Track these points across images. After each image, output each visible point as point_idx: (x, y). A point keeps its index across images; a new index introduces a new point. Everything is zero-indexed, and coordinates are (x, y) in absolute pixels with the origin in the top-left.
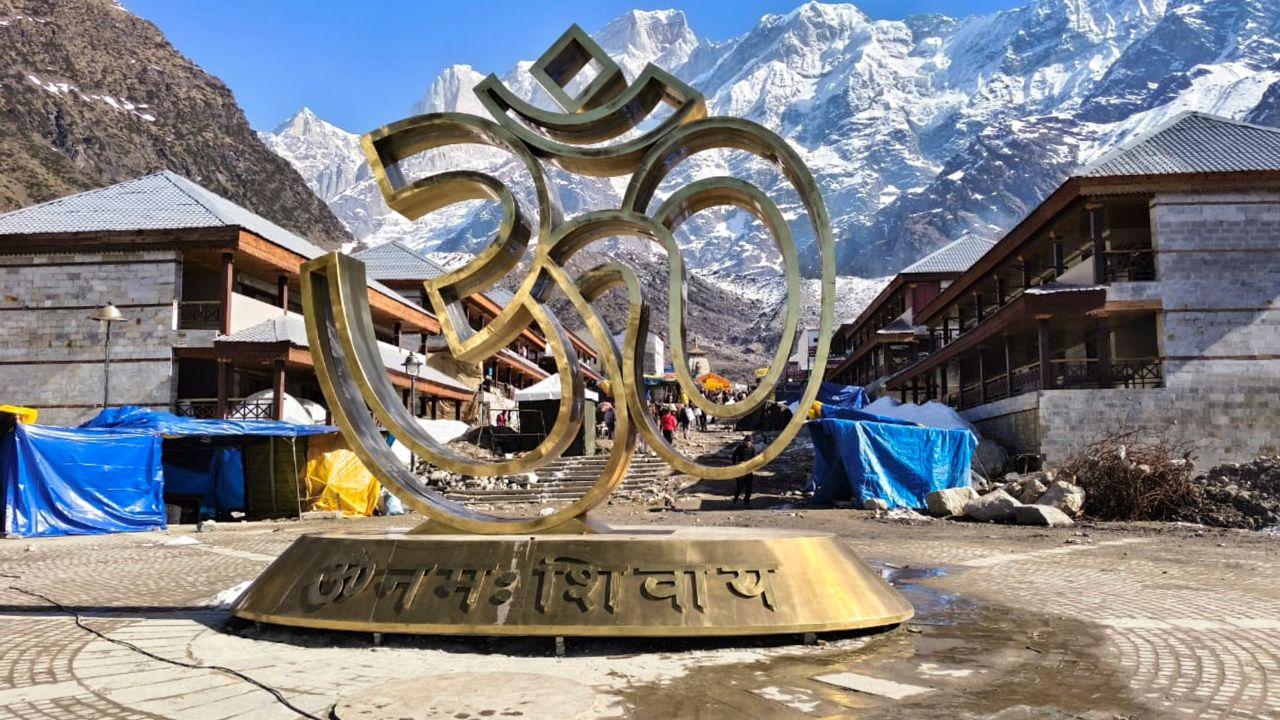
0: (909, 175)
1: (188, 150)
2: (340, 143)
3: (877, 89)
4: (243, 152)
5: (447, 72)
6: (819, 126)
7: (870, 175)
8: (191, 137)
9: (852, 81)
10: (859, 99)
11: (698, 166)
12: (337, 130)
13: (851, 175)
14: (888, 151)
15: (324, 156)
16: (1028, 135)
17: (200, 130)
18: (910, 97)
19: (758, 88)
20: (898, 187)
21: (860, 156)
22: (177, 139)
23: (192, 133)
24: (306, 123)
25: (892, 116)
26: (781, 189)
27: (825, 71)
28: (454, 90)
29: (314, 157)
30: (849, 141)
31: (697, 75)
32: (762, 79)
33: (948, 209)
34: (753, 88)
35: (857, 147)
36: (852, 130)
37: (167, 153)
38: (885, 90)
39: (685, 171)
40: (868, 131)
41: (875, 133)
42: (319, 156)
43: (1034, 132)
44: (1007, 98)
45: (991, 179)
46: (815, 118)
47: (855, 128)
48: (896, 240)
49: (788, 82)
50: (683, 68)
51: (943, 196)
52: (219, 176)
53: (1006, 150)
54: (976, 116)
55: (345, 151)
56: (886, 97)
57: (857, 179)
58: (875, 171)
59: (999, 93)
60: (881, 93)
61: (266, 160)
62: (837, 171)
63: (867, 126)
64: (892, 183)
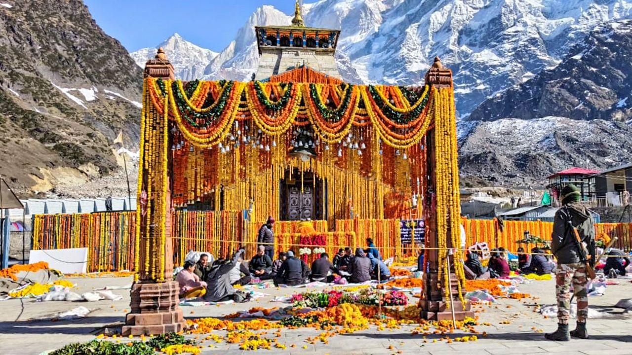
0: (540, 65)
1: (34, 29)
2: (197, 54)
3: (519, 14)
4: (81, 32)
5: (259, 10)
6: (484, 37)
7: (517, 66)
8: (39, 19)
9: (503, 10)
10: (508, 20)
11: (410, 62)
12: (195, 46)
13: (504, 66)
14: (526, 51)
15: (187, 61)
16: (623, 31)
17: (48, 16)
18: (539, 19)
19: (446, 16)
20: (532, 73)
21: (510, 54)
22: (27, 20)
23: (39, 17)
24: (176, 42)
25: (529, 30)
26: (461, 75)
27: (486, 5)
28: (263, 20)
29: (181, 63)
30: (502, 46)
31: (409, 10)
32: (448, 10)
33: (574, 77)
34: (443, 16)
35: (508, 49)
36: (504, 39)
37: (16, 29)
38: (524, 15)
39: (402, 65)
40: (514, 39)
41: (518, 40)
42: (184, 62)
43: (628, 29)
44: (599, 18)
45: (601, 58)
46: (481, 32)
47: (506, 38)
48: (540, 98)
49: (464, 11)
50: (401, 6)
51: (570, 70)
52: (58, 47)
53: (610, 40)
54: (580, 29)
55: (200, 59)
56: (525, 19)
57: (508, 68)
58: (519, 63)
59: (594, 15)
60: (522, 16)
61: (99, 38)
62: (496, 63)
63: (513, 36)
64: (529, 70)
